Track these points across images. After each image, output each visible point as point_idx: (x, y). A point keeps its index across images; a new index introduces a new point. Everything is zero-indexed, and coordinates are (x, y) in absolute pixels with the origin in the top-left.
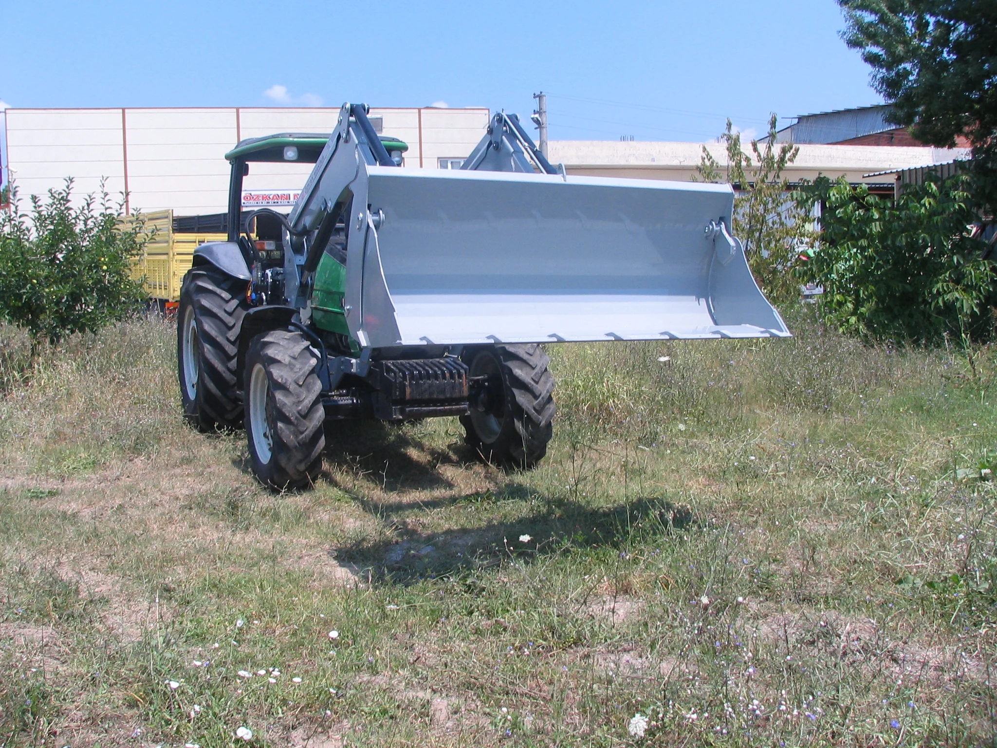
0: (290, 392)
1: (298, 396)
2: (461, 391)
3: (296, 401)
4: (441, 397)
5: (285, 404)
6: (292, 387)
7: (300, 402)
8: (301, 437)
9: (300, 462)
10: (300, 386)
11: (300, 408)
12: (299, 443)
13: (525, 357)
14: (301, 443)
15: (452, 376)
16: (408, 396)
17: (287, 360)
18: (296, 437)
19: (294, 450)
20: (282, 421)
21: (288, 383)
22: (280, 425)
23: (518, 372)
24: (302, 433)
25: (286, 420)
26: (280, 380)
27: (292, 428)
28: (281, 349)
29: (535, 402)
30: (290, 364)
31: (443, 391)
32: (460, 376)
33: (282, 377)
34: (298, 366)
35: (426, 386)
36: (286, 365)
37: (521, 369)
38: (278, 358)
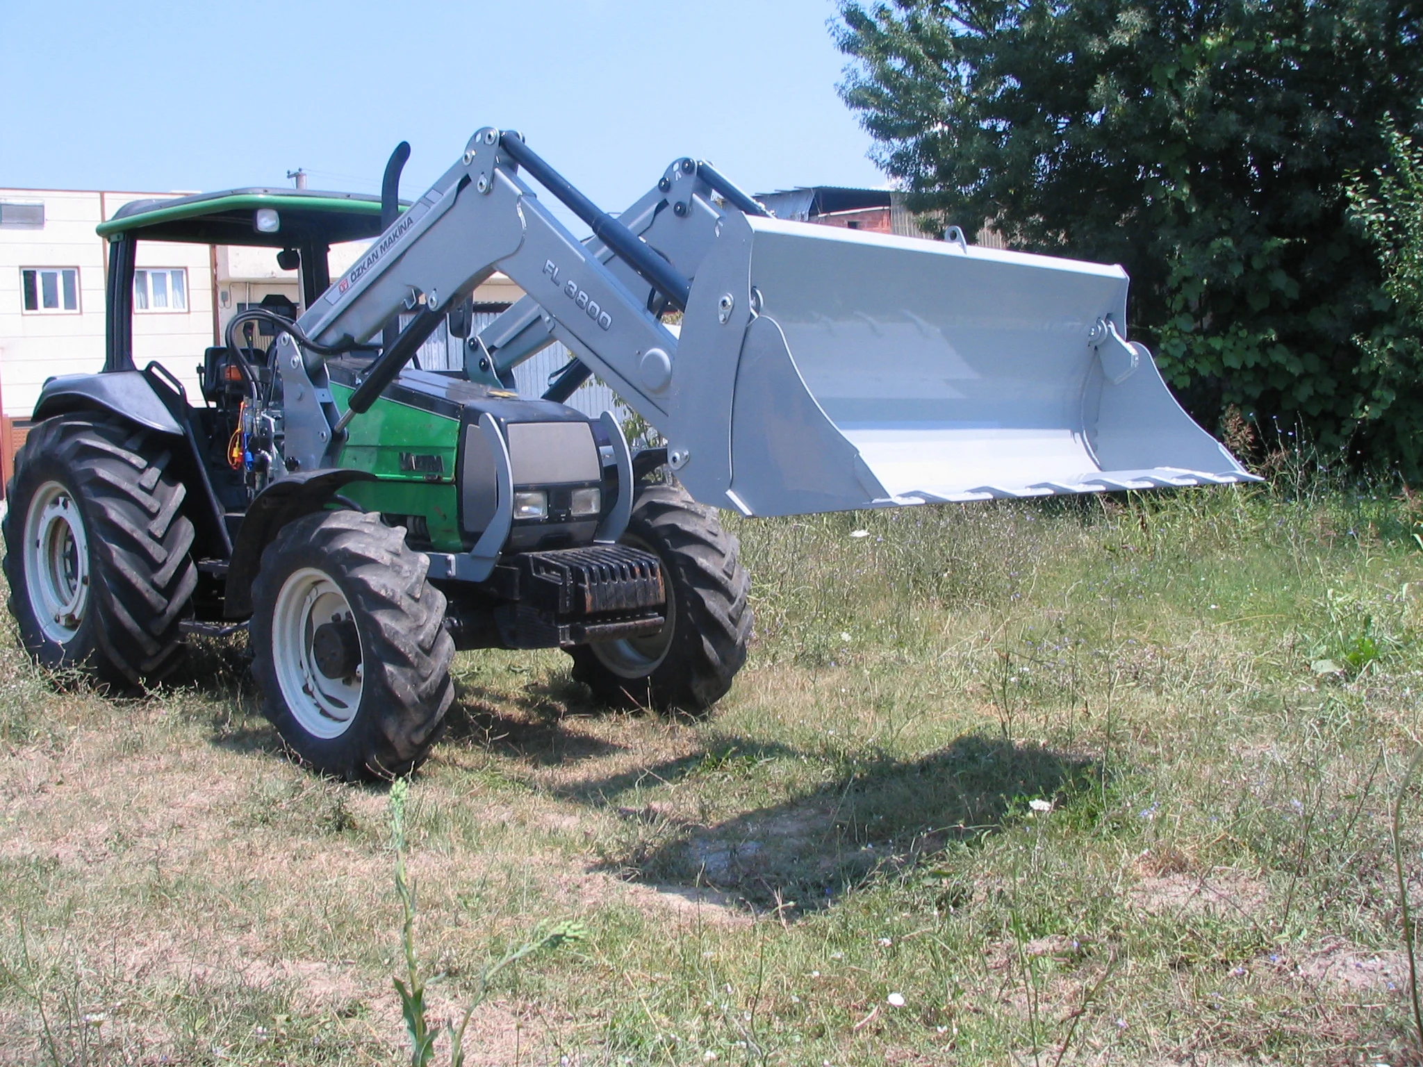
0: (402, 611)
1: (416, 617)
2: (657, 596)
3: (414, 625)
4: (632, 605)
5: (397, 632)
6: (405, 603)
7: (420, 627)
8: (423, 686)
9: (418, 728)
10: (417, 600)
11: (421, 637)
12: (419, 697)
13: (710, 538)
14: (424, 696)
15: (643, 574)
16: (589, 608)
17: (386, 559)
18: (416, 686)
19: (412, 710)
20: (392, 662)
21: (397, 598)
22: (389, 668)
23: (703, 562)
24: (425, 679)
25: (400, 659)
26: (383, 593)
27: (409, 672)
28: (369, 540)
29: (731, 608)
30: (393, 565)
31: (633, 597)
32: (653, 574)
33: (384, 586)
34: (406, 567)
35: (612, 589)
36: (386, 567)
37: (706, 558)
38: (371, 554)
